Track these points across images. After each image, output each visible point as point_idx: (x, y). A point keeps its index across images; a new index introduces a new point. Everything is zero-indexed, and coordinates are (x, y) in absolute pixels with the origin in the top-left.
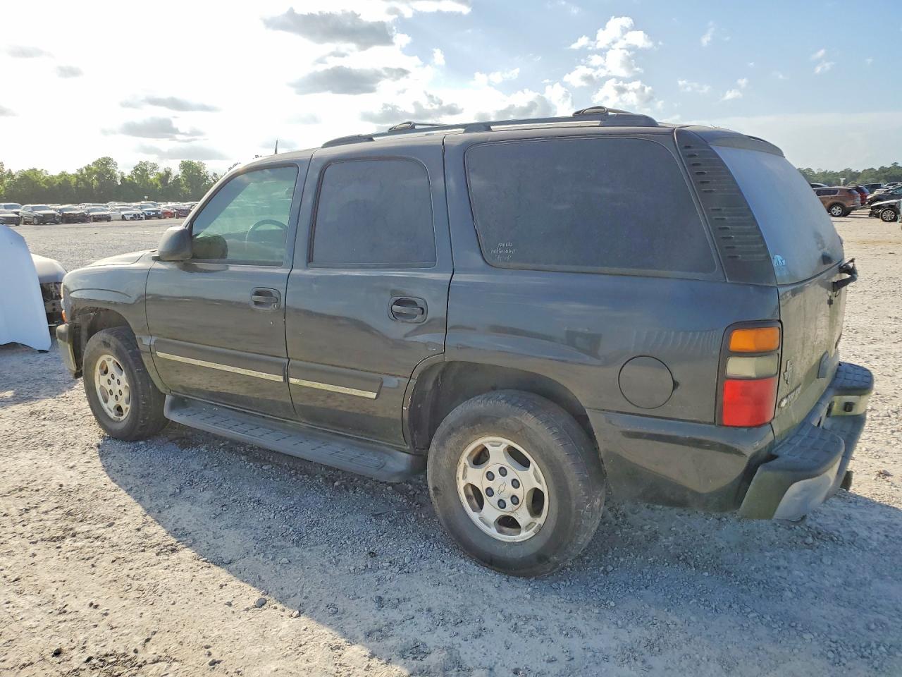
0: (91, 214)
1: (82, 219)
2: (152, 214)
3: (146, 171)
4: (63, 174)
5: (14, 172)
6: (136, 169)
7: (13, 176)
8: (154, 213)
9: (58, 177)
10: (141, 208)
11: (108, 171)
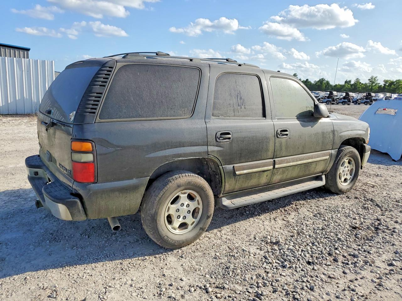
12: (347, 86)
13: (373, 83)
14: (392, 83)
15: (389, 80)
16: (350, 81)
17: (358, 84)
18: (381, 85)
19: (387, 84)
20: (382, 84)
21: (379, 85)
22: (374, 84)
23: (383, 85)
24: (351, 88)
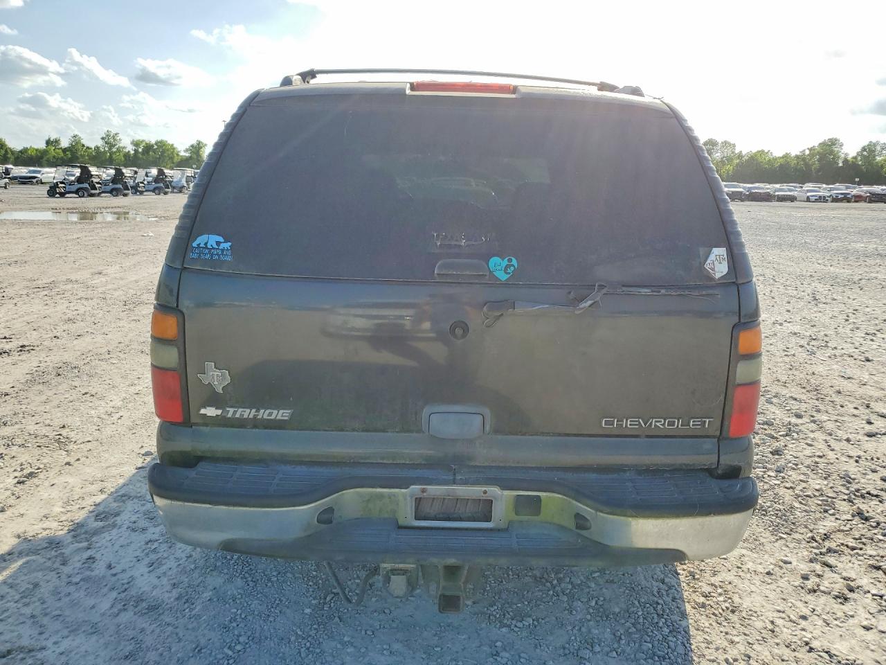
0: (777, 193)
1: (767, 198)
2: (840, 196)
3: (874, 151)
4: (786, 156)
5: (744, 153)
6: (864, 149)
7: (742, 157)
8: (843, 196)
9: (780, 158)
10: (831, 190)
11: (832, 152)
12: (53, 153)
13: (111, 146)
14: (148, 148)
15: (143, 141)
16: (57, 142)
17: (80, 148)
18: (129, 152)
19: (140, 150)
20: (130, 149)
21: (124, 150)
22: (114, 150)
23: (132, 152)
24: (65, 158)
